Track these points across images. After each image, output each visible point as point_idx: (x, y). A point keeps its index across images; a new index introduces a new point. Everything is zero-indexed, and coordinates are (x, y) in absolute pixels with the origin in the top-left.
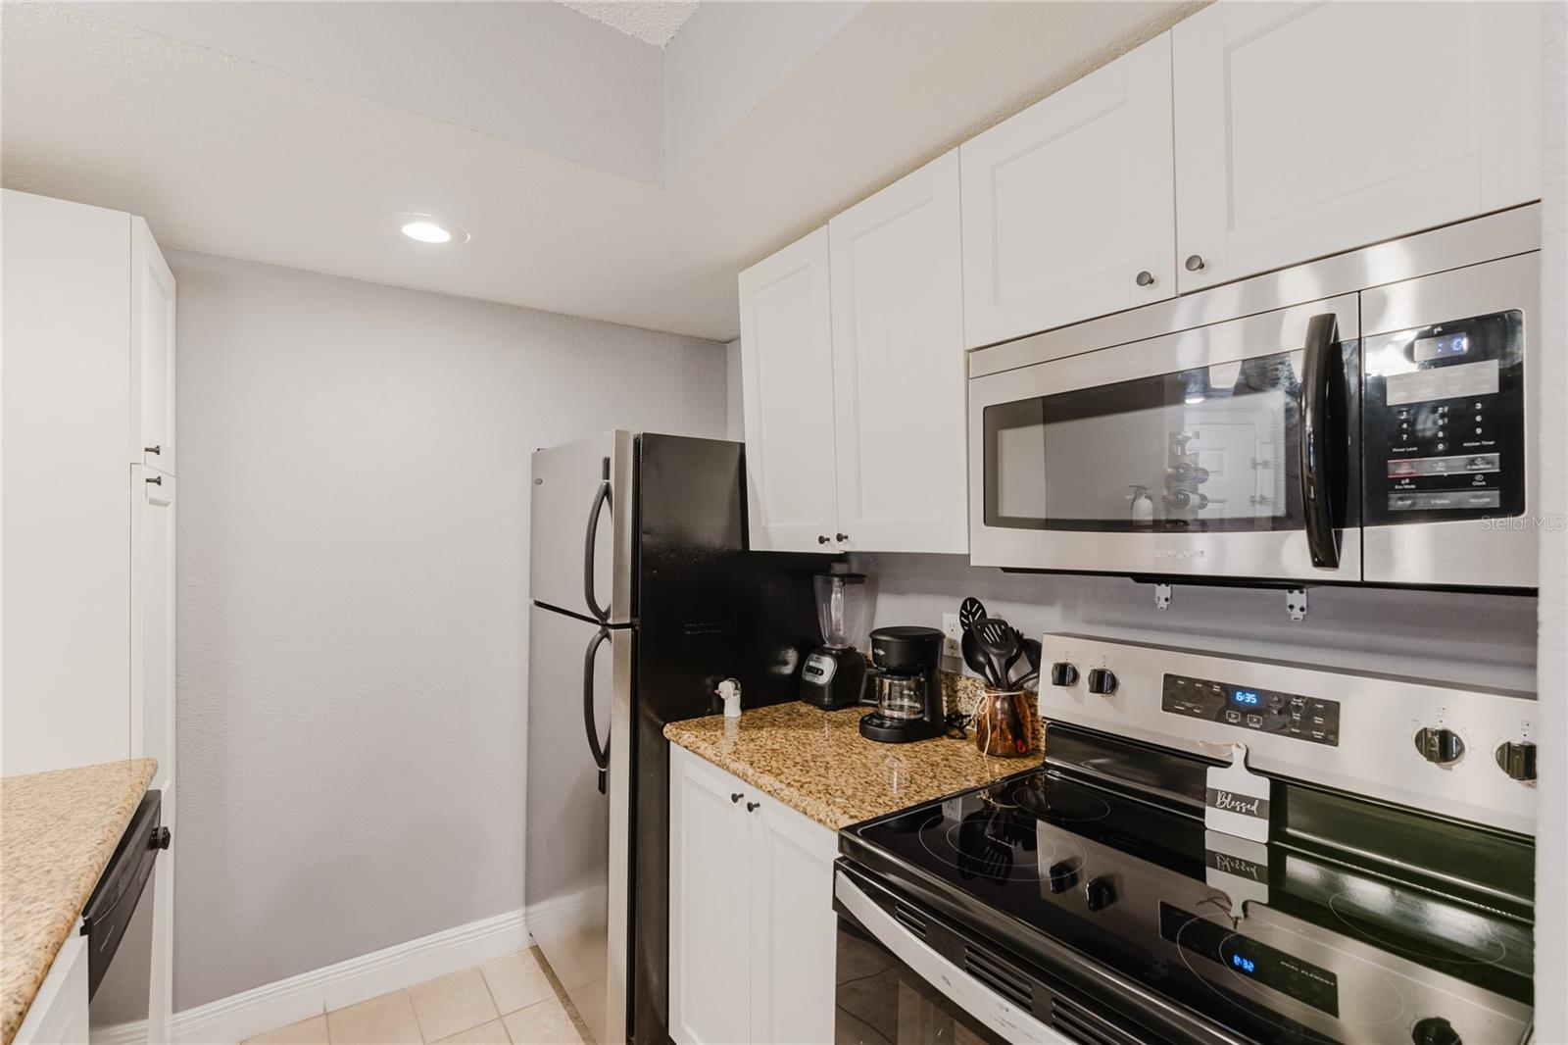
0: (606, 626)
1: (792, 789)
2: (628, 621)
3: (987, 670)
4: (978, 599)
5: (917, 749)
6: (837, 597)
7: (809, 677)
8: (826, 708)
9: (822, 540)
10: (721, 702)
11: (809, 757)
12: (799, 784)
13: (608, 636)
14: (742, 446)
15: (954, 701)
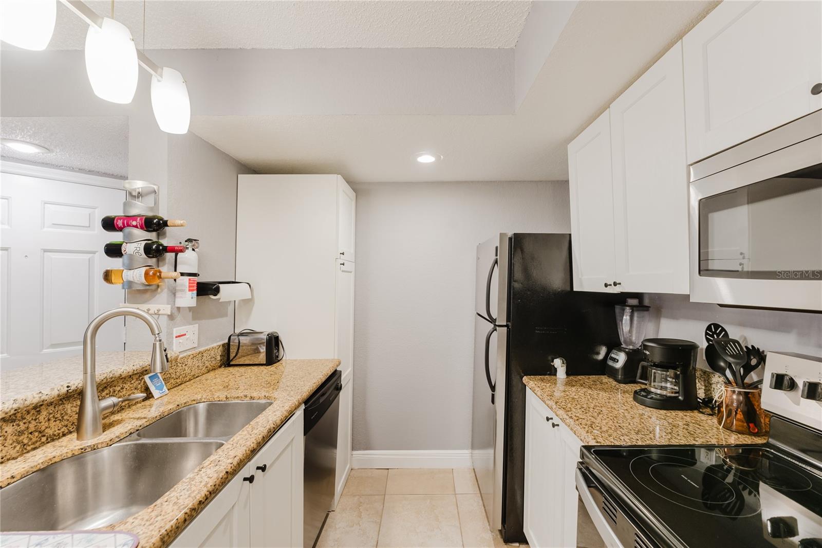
0: (495, 325)
1: (571, 420)
2: (505, 324)
3: (728, 372)
4: (721, 325)
5: (669, 415)
6: (626, 318)
7: (610, 363)
8: (619, 382)
9: (606, 285)
10: (556, 370)
11: (592, 405)
12: (576, 418)
13: (496, 330)
14: (570, 235)
15: (709, 390)
